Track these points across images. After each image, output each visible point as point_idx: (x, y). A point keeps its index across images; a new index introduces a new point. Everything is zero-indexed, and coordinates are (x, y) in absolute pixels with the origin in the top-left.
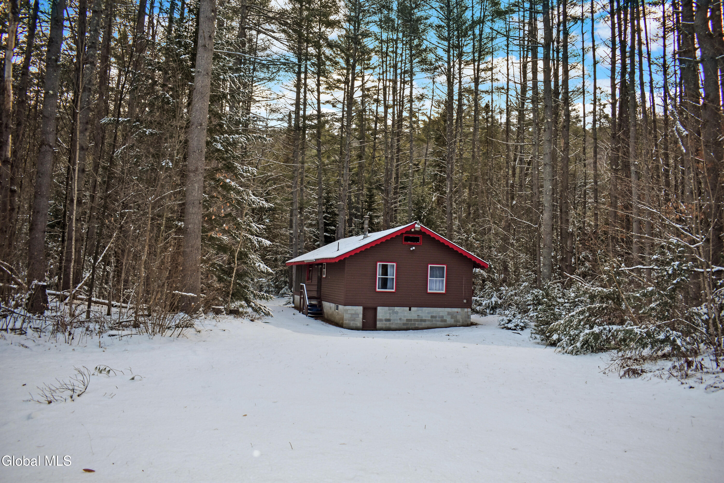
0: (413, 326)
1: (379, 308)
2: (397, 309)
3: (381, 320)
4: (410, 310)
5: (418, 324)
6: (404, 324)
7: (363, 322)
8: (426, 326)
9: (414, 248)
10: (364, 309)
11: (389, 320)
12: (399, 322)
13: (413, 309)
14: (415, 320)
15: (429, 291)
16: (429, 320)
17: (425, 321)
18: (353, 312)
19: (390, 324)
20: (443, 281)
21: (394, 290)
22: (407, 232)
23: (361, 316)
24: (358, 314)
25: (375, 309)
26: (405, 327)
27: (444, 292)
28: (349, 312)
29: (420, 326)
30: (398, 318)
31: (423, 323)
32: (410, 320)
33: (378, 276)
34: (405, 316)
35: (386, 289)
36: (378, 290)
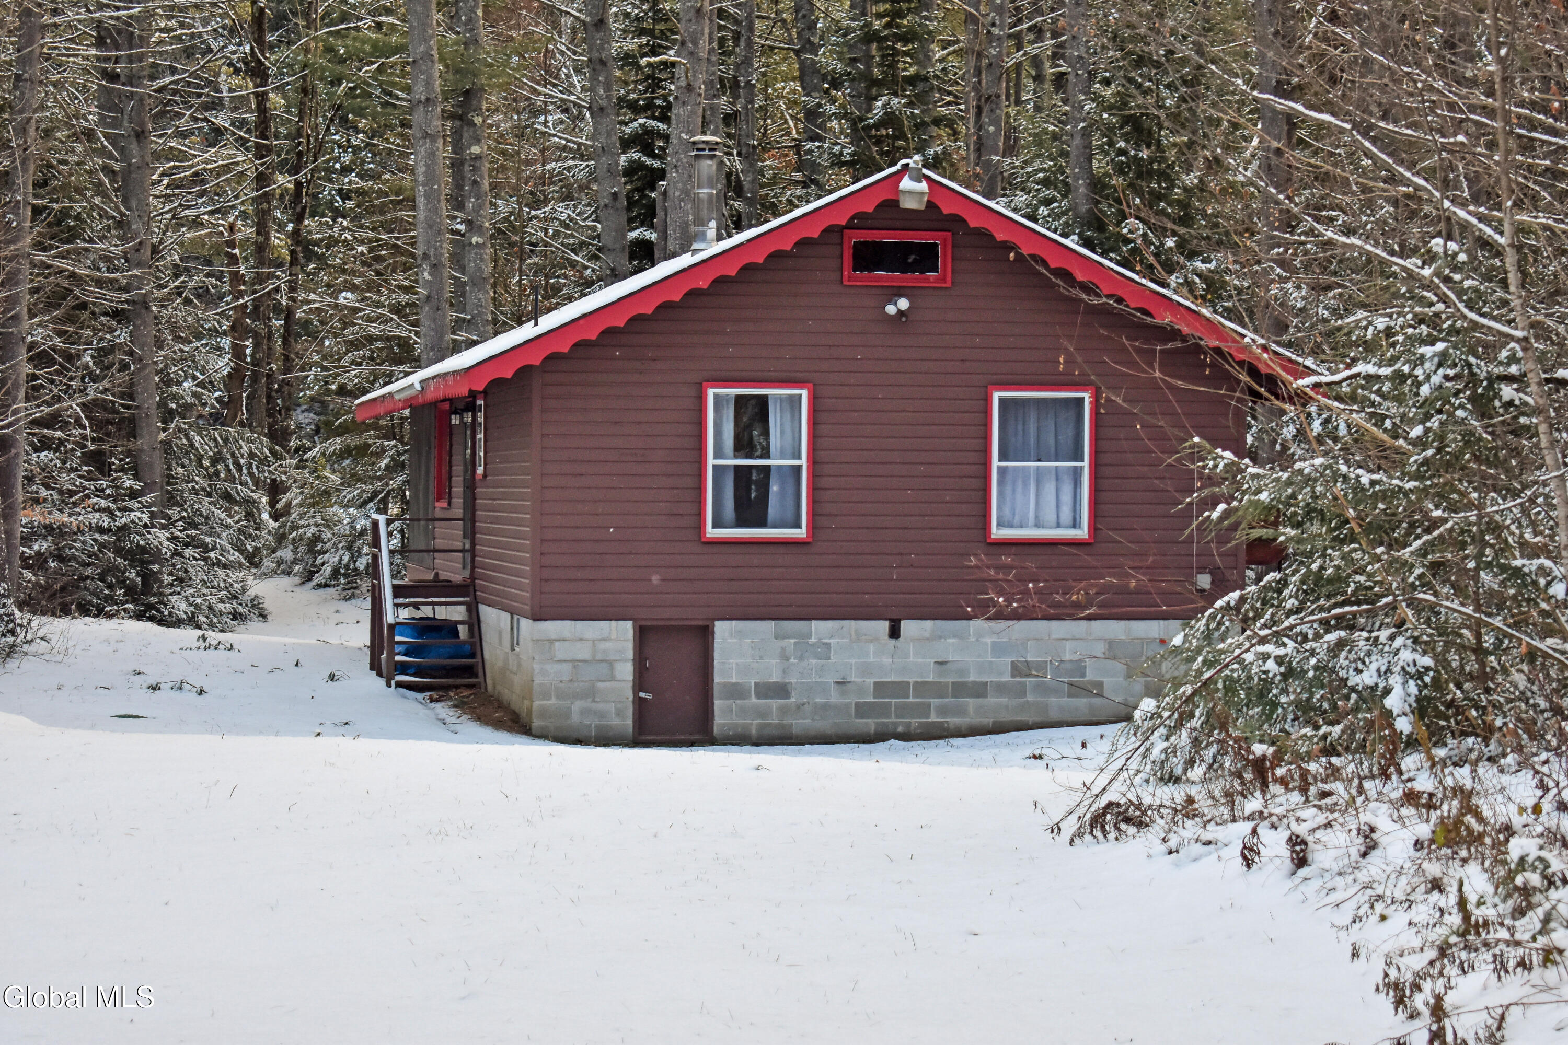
0: (915, 722)
1: (721, 628)
2: (820, 628)
3: (736, 692)
4: (894, 633)
5: (942, 711)
6: (862, 710)
7: (639, 703)
8: (988, 721)
9: (904, 304)
10: (642, 634)
11: (781, 690)
12: (834, 698)
13: (908, 627)
14: (922, 688)
15: (997, 533)
16: (1001, 688)
17: (980, 690)
18: (583, 652)
19: (783, 710)
20: (1077, 472)
21: (801, 533)
22: (859, 221)
23: (626, 671)
24: (611, 664)
25: (705, 633)
26: (870, 725)
27: (1083, 533)
28: (561, 651)
29: (954, 721)
30: (830, 679)
31: (971, 703)
32: (900, 688)
33: (711, 461)
34: (866, 670)
35: (762, 522)
36: (712, 532)
